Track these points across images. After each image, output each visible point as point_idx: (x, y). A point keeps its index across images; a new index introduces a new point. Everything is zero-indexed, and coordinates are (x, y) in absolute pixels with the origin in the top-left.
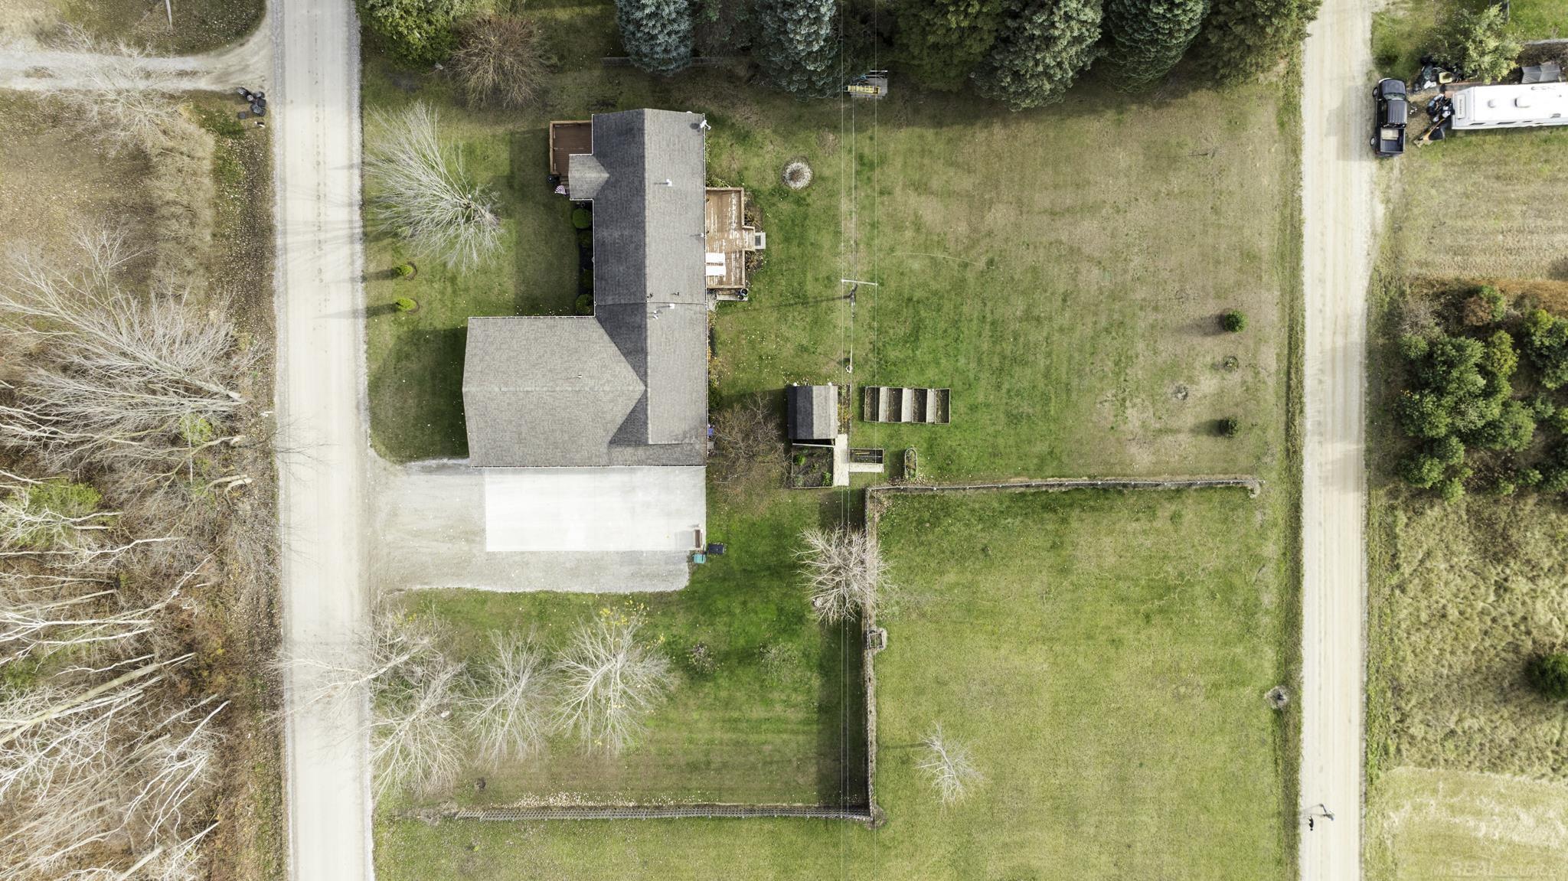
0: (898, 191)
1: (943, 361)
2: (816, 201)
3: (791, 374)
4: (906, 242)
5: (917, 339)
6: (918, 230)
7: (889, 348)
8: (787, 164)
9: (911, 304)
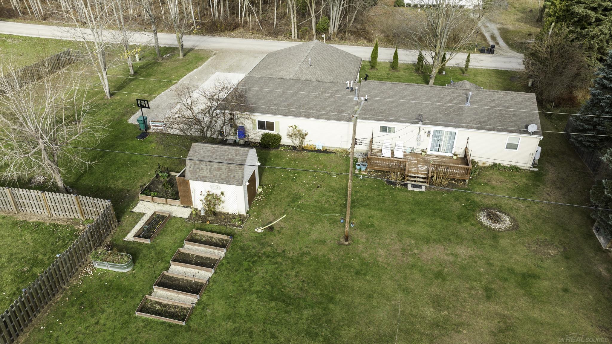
0: (494, 307)
1: (230, 325)
2: (465, 229)
3: (273, 190)
4: (416, 307)
5: (273, 299)
6: (435, 324)
7: (272, 267)
8: (508, 215)
9: (324, 300)
